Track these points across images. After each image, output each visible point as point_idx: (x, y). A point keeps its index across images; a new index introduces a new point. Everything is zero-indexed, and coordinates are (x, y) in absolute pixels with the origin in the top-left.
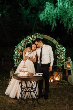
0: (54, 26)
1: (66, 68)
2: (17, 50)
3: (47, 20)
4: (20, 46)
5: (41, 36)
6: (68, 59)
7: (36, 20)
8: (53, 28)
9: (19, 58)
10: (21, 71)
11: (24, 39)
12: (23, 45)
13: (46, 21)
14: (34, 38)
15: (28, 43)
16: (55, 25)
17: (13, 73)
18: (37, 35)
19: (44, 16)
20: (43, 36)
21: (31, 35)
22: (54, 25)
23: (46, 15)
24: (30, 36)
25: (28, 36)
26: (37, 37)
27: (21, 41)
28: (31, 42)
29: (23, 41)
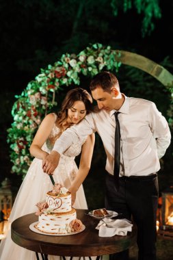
0: (150, 14)
2: (24, 108)
4: (33, 94)
5: (112, 56)
8: (146, 24)
10: (45, 211)
11: (50, 67)
12: (44, 91)
14: (85, 65)
15: (65, 81)
16: (157, 11)
17: (6, 196)
18: (97, 51)
20: (123, 56)
21: (77, 53)
22: (153, 12)
24: (73, 55)
25: (64, 56)
26: (98, 60)
27: (37, 75)
28: (74, 80)
29: (43, 75)
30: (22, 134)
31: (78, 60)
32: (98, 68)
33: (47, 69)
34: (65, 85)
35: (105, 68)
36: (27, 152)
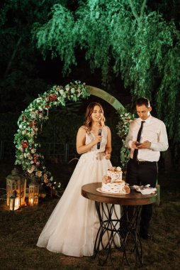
0: (69, 62)
2: (27, 120)
3: (54, 48)
4: (34, 111)
5: (86, 89)
7: (19, 42)
8: (65, 69)
9: (30, 141)
11: (45, 93)
12: (41, 109)
13: (51, 49)
16: (74, 61)
18: (76, 85)
19: (47, 36)
20: (92, 89)
22: (71, 61)
23: (53, 35)
24: (62, 87)
25: (55, 86)
26: (78, 91)
27: (36, 98)
28: (62, 103)
29: (41, 98)
30: (26, 138)
31: (65, 90)
32: (77, 96)
33: (43, 95)
34: (55, 105)
35: (81, 95)
36: (29, 150)
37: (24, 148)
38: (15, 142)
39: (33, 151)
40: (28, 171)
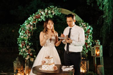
1: (94, 55)
2: (24, 30)
4: (27, 25)
5: (57, 10)
6: (97, 43)
9: (26, 42)
11: (34, 14)
12: (31, 24)
14: (47, 13)
15: (40, 20)
17: (18, 64)
20: (61, 10)
21: (44, 9)
25: (39, 10)
26: (52, 12)
27: (29, 17)
28: (43, 19)
29: (31, 17)
30: (23, 40)
31: (45, 12)
32: (52, 15)
33: (33, 15)
34: (40, 21)
35: (55, 14)
36: (26, 47)
37: (23, 46)
38: (18, 43)
39: (28, 47)
40: (26, 58)
